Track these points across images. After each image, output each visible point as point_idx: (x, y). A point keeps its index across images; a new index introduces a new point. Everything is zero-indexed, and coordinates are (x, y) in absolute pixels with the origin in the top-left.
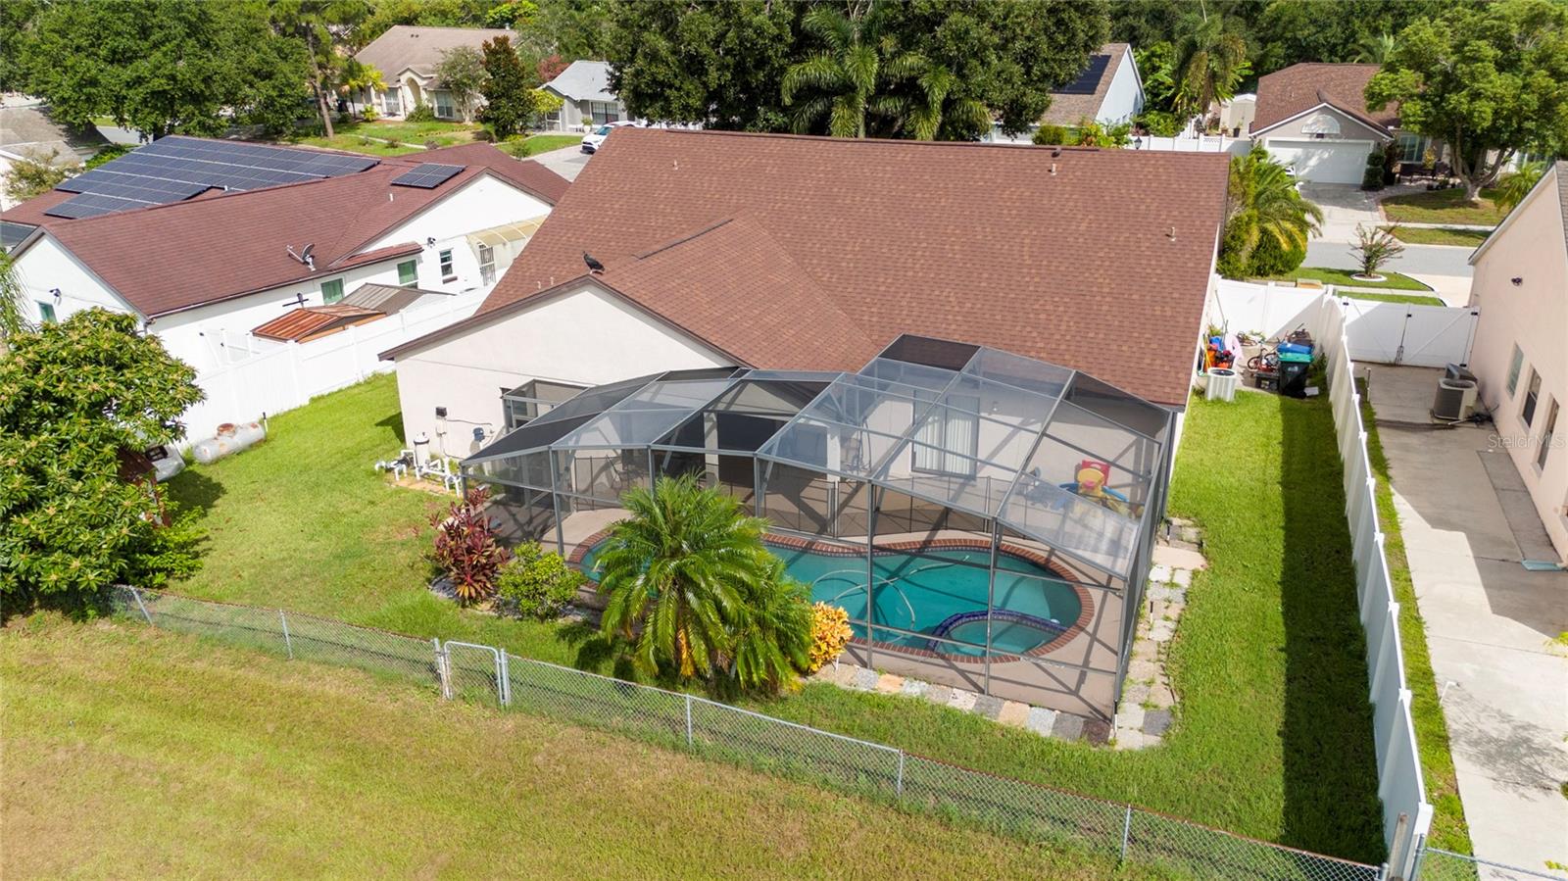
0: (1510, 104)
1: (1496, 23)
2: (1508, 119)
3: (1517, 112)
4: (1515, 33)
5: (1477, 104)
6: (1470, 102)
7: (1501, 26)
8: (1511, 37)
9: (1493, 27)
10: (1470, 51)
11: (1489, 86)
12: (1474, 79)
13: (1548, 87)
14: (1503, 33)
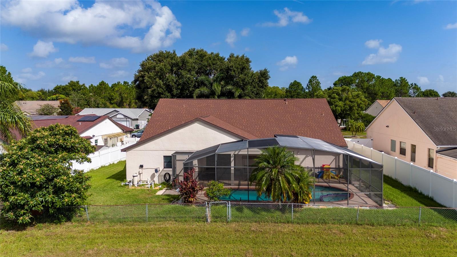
0: (343, 108)
1: (336, 90)
2: (343, 111)
3: (344, 110)
4: (340, 93)
5: (337, 108)
6: (335, 107)
7: (337, 91)
8: (340, 94)
9: (336, 91)
10: (333, 96)
11: (339, 104)
12: (335, 103)
13: (350, 104)
14: (338, 93)
